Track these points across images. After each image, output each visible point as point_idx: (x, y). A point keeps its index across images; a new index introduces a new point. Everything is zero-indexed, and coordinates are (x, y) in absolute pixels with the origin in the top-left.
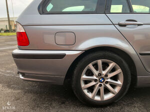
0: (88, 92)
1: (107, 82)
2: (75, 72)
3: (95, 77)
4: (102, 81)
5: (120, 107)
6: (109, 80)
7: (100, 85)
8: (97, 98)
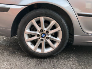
0: (31, 45)
1: (48, 38)
2: (19, 26)
3: (38, 33)
4: (44, 36)
5: (58, 60)
6: (50, 36)
7: (42, 40)
8: (39, 51)
